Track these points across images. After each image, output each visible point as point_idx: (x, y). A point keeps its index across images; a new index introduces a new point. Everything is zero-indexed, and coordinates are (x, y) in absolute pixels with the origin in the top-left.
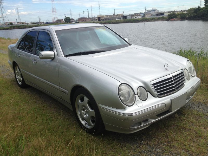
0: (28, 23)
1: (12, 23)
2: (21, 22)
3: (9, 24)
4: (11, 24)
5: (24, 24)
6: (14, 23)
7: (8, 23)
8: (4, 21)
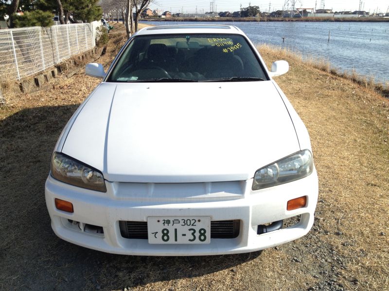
0: (336, 12)
1: (308, 11)
2: (325, 9)
3: (301, 12)
4: (305, 11)
5: (327, 13)
6: (310, 11)
7: (300, 10)
8: (293, 5)
